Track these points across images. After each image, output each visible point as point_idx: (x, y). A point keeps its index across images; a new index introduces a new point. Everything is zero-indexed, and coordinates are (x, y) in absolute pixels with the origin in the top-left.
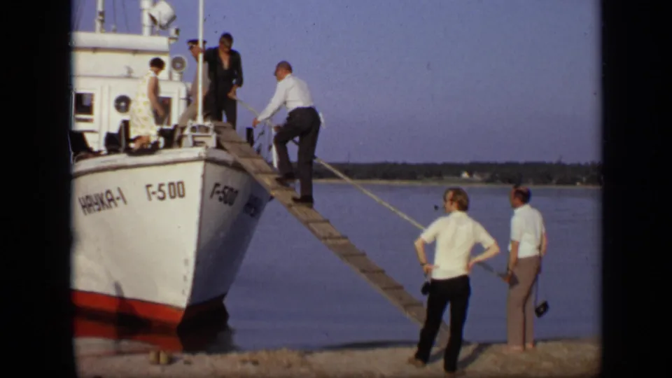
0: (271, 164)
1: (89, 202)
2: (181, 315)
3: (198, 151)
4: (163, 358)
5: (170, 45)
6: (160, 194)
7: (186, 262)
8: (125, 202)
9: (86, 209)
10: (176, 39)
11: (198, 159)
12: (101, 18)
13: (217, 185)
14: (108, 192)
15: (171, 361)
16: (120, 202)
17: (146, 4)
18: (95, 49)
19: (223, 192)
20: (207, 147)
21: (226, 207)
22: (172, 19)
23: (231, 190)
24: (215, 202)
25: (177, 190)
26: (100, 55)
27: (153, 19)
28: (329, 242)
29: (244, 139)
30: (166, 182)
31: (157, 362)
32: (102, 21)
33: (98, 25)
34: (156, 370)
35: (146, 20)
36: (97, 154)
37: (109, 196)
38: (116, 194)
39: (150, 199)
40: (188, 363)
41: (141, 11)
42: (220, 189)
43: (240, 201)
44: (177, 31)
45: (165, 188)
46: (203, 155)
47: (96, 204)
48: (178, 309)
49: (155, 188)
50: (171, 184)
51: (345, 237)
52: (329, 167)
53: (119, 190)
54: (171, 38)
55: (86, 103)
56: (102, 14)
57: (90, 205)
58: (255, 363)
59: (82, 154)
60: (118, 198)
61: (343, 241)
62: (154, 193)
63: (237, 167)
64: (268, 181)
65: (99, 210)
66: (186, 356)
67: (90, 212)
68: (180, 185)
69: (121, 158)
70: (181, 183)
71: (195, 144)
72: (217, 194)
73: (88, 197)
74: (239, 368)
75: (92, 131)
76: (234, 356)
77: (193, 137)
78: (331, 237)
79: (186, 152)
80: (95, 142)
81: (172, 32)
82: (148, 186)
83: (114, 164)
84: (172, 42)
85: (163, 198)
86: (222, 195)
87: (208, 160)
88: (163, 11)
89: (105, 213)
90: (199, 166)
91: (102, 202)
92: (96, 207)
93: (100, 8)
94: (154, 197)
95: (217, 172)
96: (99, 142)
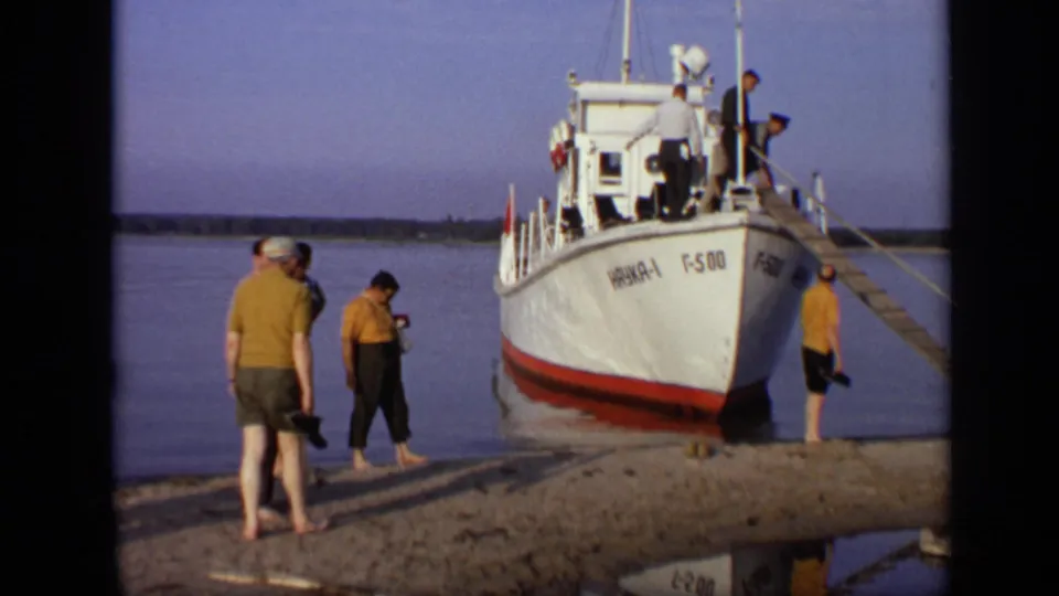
0: (820, 229)
1: (619, 275)
2: (721, 402)
3: (741, 216)
4: (702, 450)
5: (706, 98)
6: (698, 265)
7: (727, 342)
8: (659, 274)
9: (616, 284)
10: (711, 89)
11: (741, 225)
12: (627, 67)
13: (761, 254)
14: (641, 264)
15: (711, 452)
16: (654, 275)
17: (676, 50)
18: (622, 103)
19: (768, 263)
20: (749, 212)
21: (772, 280)
22: (706, 67)
23: (776, 259)
24: (760, 275)
25: (716, 260)
26: (628, 109)
27: (685, 69)
28: (887, 315)
29: (789, 200)
30: (704, 251)
31: (695, 453)
32: (629, 71)
33: (624, 75)
34: (693, 463)
35: (677, 69)
36: (628, 221)
37: (642, 269)
38: (649, 265)
39: (686, 270)
40: (729, 455)
41: (670, 59)
42: (764, 259)
43: (787, 271)
44: (712, 81)
45: (704, 259)
46: (745, 221)
47: (628, 277)
48: (718, 394)
49: (692, 259)
50: (710, 254)
51: (902, 310)
52: (859, 233)
53: (654, 262)
54: (705, 89)
55: (613, 163)
56: (628, 62)
57: (621, 279)
58: (803, 455)
59: (611, 220)
60: (651, 271)
61: (901, 315)
62: (692, 264)
63: (783, 233)
64: (817, 248)
65: (631, 283)
66: (728, 448)
67: (620, 285)
68: (720, 257)
69: (655, 225)
70: (721, 253)
71: (737, 208)
72: (762, 264)
73: (618, 270)
74: (785, 460)
75: (621, 195)
76: (778, 448)
77: (734, 201)
78: (888, 309)
79: (727, 217)
80: (625, 207)
81: (707, 81)
82: (685, 257)
83: (647, 231)
84: (707, 93)
85: (701, 270)
86: (766, 266)
87: (752, 227)
88: (696, 57)
89: (636, 287)
90: (741, 234)
91: (634, 274)
92: (627, 281)
93: (625, 56)
94: (691, 270)
95: (760, 240)
96: (629, 206)
